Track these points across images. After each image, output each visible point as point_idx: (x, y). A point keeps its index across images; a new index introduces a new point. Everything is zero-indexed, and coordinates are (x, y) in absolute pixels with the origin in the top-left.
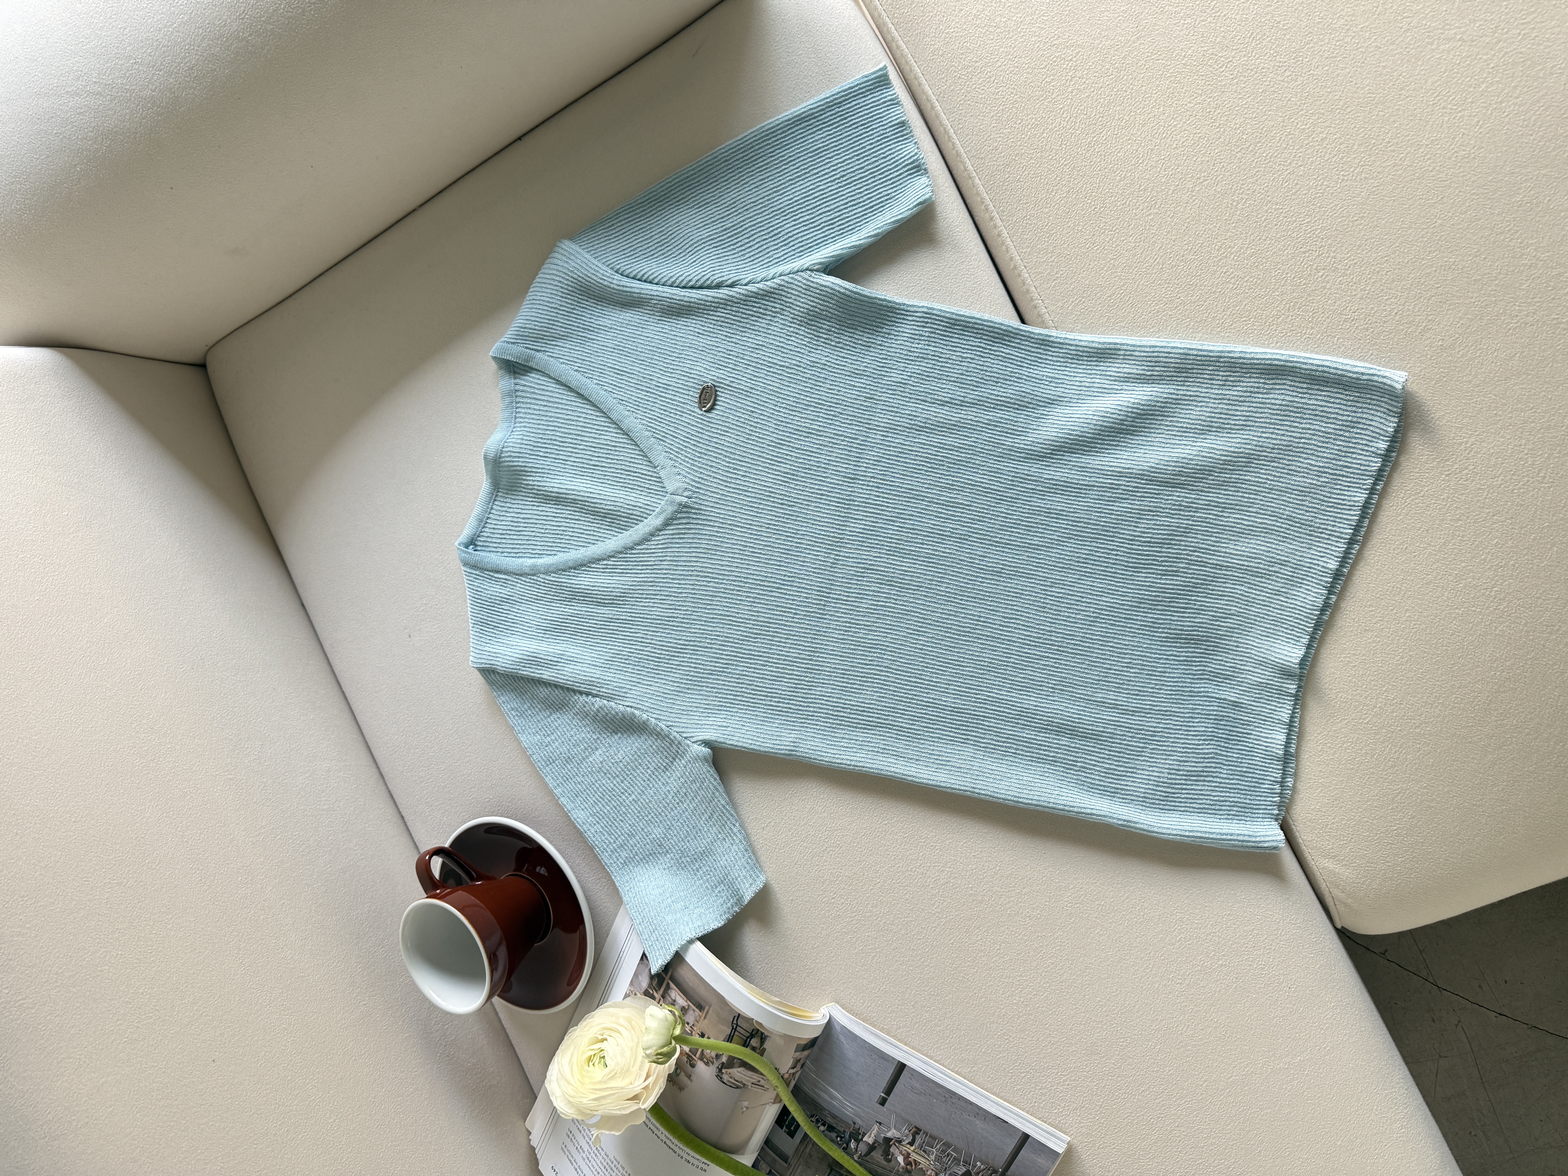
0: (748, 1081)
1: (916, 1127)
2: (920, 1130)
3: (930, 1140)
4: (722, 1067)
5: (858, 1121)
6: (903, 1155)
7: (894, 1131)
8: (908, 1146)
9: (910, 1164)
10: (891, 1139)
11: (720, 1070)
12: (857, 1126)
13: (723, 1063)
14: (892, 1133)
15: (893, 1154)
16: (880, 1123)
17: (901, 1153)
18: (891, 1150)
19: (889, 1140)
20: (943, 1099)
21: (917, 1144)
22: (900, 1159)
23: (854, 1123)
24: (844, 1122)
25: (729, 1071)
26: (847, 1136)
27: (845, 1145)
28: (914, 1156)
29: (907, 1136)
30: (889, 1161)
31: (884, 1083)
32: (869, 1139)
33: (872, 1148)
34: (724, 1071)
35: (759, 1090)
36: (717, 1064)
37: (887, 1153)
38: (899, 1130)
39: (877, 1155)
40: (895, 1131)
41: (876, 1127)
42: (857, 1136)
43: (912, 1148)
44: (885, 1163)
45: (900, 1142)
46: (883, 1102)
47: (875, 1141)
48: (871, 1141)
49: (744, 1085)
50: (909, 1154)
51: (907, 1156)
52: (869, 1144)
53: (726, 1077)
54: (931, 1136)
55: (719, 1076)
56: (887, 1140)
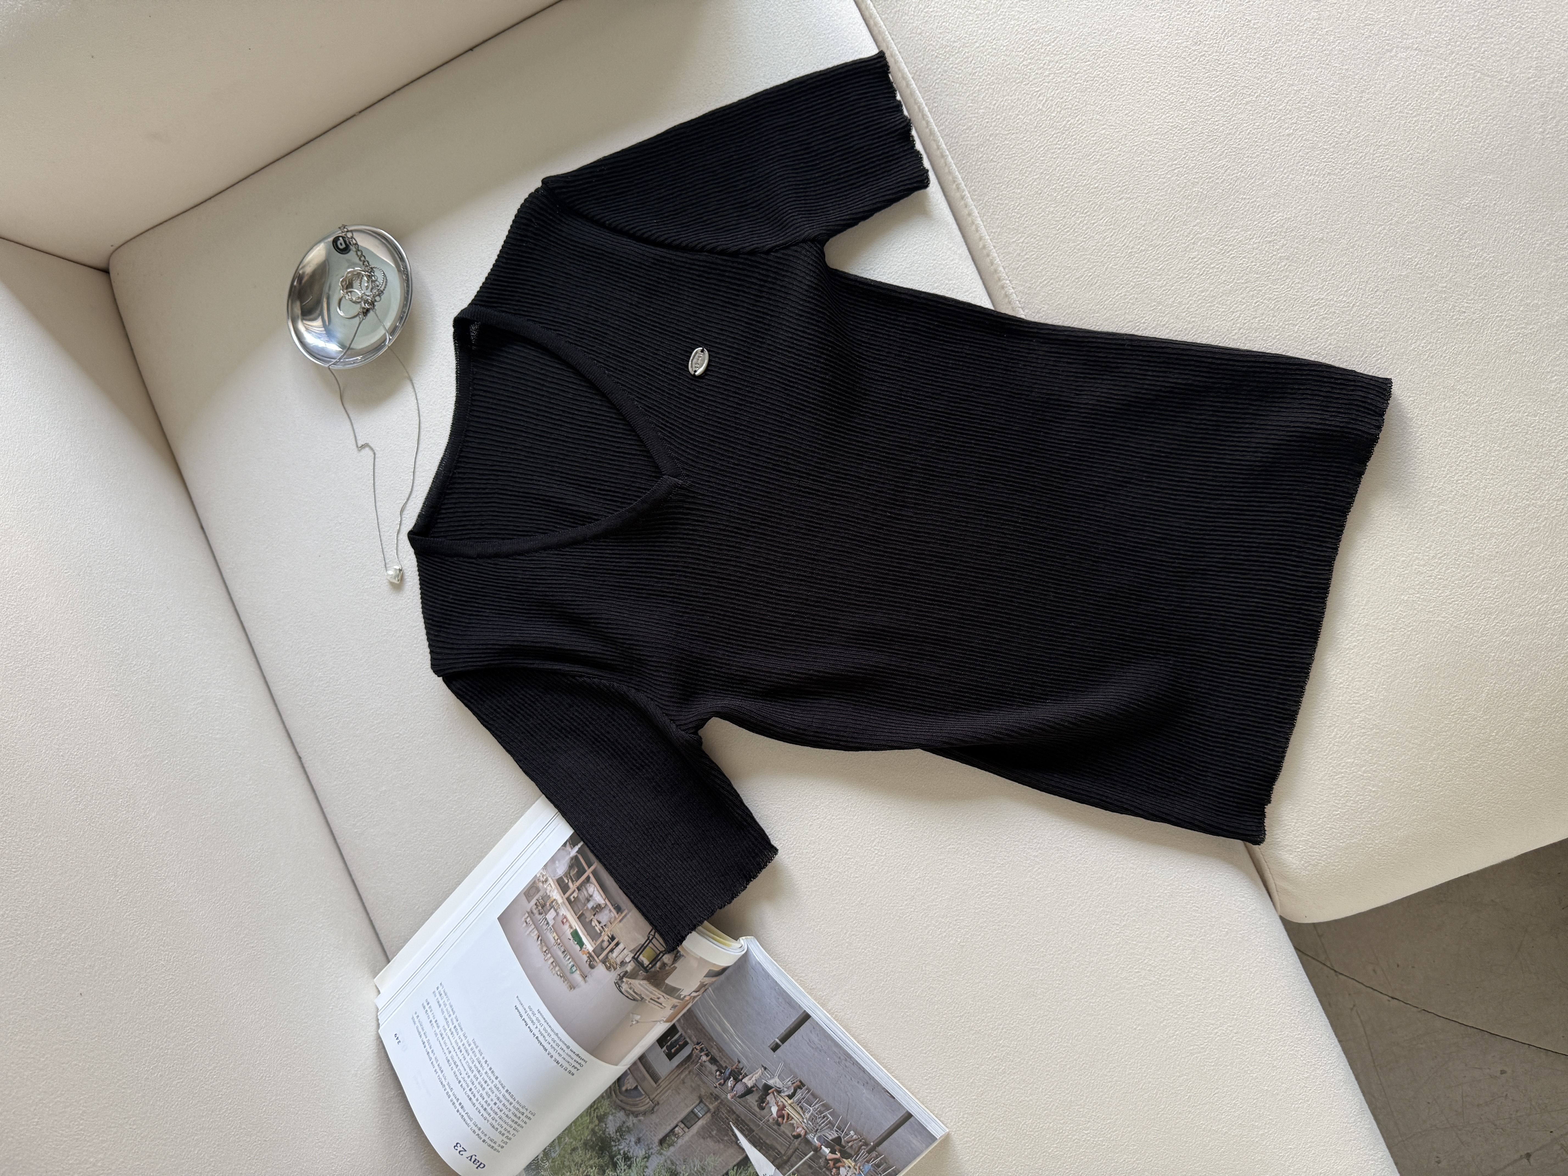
0: (647, 996)
1: (801, 1082)
2: (804, 1085)
3: (811, 1097)
4: (624, 976)
5: (744, 1061)
6: (778, 1106)
7: (776, 1079)
8: (787, 1098)
9: (783, 1117)
10: (771, 1088)
11: (621, 978)
12: (741, 1066)
13: (626, 972)
14: (774, 1082)
15: (768, 1103)
16: (765, 1069)
17: (777, 1103)
18: (768, 1098)
19: (770, 1087)
20: (837, 1060)
21: (796, 1098)
22: (774, 1110)
23: (739, 1062)
24: (729, 1058)
25: (630, 981)
26: (727, 1073)
27: (722, 1081)
28: (789, 1110)
29: (788, 1088)
30: (763, 1109)
31: (782, 1030)
32: (749, 1082)
33: (749, 1091)
34: (624, 980)
35: (656, 1007)
36: (619, 971)
37: (762, 1100)
38: (782, 1080)
39: (752, 1100)
40: (778, 1080)
41: (760, 1071)
42: (737, 1075)
43: (790, 1102)
44: (758, 1110)
45: (779, 1092)
46: (775, 1048)
47: (755, 1086)
48: (750, 1084)
49: (642, 998)
50: (784, 1106)
51: (782, 1108)
52: (747, 1086)
53: (624, 987)
54: (812, 1094)
55: (618, 985)
56: (767, 1088)
